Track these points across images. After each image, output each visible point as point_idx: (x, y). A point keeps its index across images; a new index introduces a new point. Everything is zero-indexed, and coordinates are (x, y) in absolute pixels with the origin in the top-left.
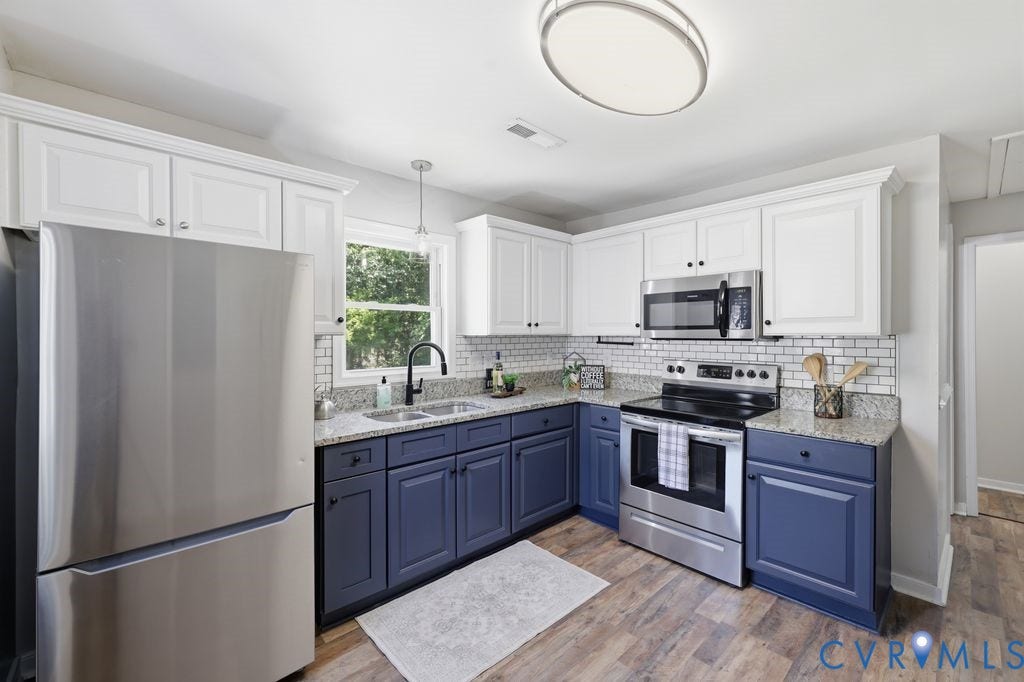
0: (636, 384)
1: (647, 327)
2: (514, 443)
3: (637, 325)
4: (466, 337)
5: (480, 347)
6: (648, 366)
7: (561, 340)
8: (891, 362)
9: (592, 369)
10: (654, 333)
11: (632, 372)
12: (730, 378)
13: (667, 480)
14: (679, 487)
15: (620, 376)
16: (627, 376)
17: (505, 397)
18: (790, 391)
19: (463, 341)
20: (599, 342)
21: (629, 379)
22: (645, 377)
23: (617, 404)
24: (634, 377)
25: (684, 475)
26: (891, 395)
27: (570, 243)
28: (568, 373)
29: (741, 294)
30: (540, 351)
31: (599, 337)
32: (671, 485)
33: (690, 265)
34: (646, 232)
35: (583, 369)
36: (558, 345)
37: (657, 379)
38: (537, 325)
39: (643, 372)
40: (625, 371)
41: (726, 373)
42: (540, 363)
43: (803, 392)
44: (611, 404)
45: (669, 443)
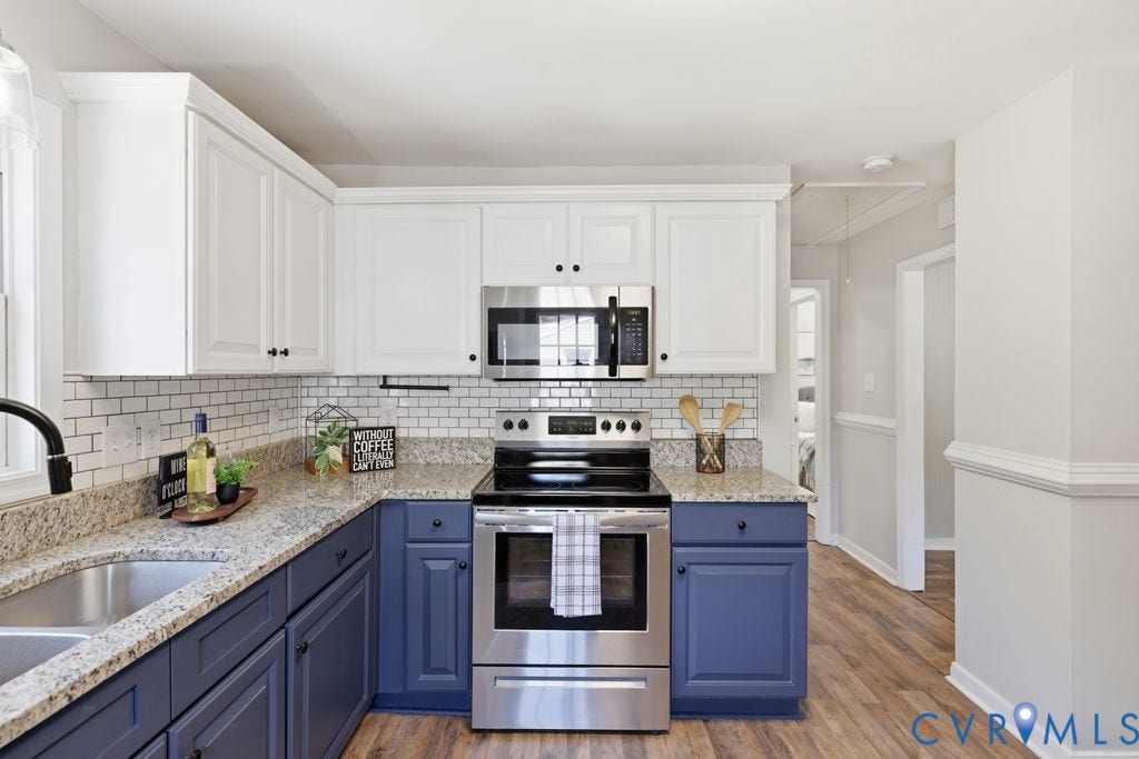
0: (446, 452)
1: (493, 358)
2: (289, 625)
3: (473, 358)
4: (90, 379)
5: (129, 405)
6: (464, 422)
7: (292, 382)
8: (752, 403)
9: (375, 434)
10: (505, 371)
11: (435, 434)
12: (594, 432)
13: (569, 606)
14: (589, 612)
15: (415, 442)
16: (428, 440)
17: (225, 518)
18: (660, 444)
19: (84, 390)
20: (385, 386)
21: (432, 447)
22: (461, 441)
23: (466, 494)
24: (441, 442)
25: (595, 592)
26: (754, 439)
27: (330, 201)
28: (322, 445)
29: (634, 316)
30: (255, 407)
31: (385, 377)
32: (578, 612)
33: (559, 268)
34: (487, 208)
35: (357, 436)
36: (287, 393)
37: (481, 442)
38: (286, 353)
39: (455, 433)
40: (422, 433)
41: (589, 427)
42: (257, 430)
43: (674, 444)
44: (452, 495)
45: (570, 546)
